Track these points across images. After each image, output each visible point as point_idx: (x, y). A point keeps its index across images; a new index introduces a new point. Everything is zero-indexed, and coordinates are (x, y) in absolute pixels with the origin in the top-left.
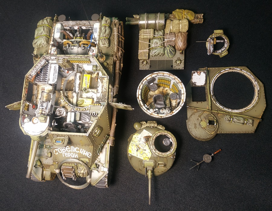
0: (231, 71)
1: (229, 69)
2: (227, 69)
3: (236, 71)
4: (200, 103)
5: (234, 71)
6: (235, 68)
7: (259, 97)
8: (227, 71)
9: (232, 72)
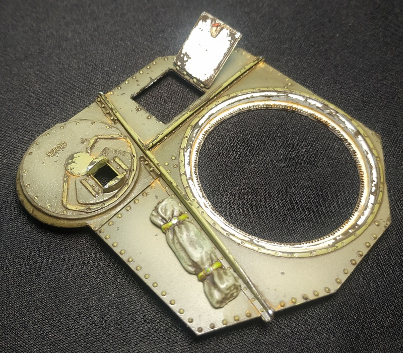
0: (324, 119)
1: (320, 106)
2: (313, 102)
3: (338, 128)
4: (143, 114)
5: (332, 124)
6: (343, 116)
7: (339, 245)
8: (310, 106)
9: (325, 125)
